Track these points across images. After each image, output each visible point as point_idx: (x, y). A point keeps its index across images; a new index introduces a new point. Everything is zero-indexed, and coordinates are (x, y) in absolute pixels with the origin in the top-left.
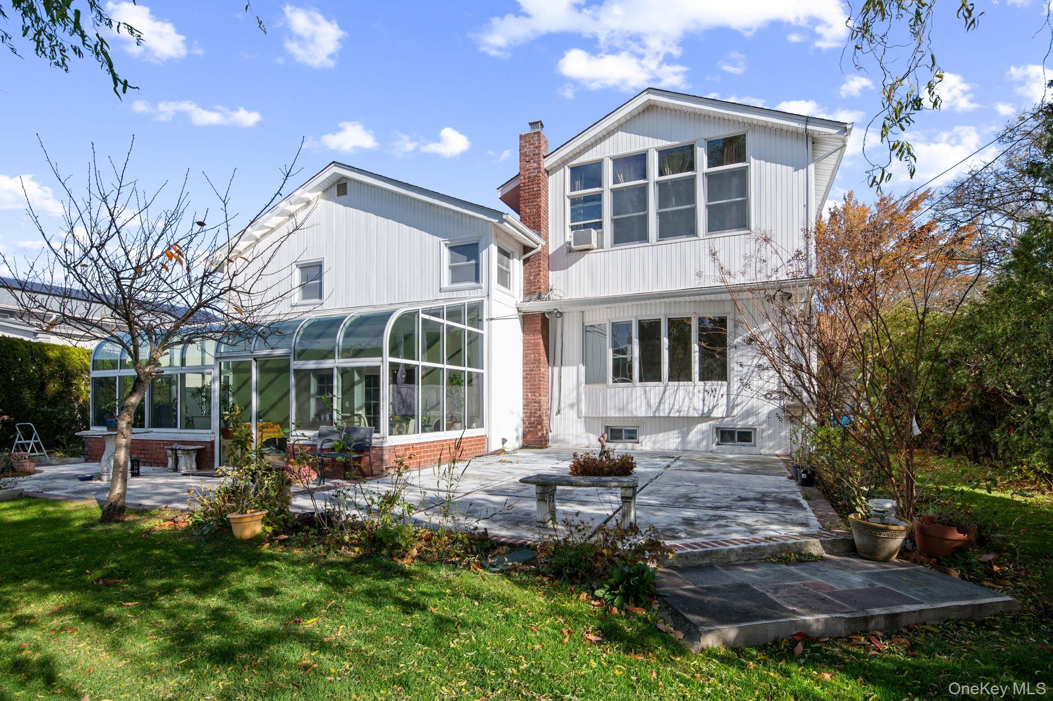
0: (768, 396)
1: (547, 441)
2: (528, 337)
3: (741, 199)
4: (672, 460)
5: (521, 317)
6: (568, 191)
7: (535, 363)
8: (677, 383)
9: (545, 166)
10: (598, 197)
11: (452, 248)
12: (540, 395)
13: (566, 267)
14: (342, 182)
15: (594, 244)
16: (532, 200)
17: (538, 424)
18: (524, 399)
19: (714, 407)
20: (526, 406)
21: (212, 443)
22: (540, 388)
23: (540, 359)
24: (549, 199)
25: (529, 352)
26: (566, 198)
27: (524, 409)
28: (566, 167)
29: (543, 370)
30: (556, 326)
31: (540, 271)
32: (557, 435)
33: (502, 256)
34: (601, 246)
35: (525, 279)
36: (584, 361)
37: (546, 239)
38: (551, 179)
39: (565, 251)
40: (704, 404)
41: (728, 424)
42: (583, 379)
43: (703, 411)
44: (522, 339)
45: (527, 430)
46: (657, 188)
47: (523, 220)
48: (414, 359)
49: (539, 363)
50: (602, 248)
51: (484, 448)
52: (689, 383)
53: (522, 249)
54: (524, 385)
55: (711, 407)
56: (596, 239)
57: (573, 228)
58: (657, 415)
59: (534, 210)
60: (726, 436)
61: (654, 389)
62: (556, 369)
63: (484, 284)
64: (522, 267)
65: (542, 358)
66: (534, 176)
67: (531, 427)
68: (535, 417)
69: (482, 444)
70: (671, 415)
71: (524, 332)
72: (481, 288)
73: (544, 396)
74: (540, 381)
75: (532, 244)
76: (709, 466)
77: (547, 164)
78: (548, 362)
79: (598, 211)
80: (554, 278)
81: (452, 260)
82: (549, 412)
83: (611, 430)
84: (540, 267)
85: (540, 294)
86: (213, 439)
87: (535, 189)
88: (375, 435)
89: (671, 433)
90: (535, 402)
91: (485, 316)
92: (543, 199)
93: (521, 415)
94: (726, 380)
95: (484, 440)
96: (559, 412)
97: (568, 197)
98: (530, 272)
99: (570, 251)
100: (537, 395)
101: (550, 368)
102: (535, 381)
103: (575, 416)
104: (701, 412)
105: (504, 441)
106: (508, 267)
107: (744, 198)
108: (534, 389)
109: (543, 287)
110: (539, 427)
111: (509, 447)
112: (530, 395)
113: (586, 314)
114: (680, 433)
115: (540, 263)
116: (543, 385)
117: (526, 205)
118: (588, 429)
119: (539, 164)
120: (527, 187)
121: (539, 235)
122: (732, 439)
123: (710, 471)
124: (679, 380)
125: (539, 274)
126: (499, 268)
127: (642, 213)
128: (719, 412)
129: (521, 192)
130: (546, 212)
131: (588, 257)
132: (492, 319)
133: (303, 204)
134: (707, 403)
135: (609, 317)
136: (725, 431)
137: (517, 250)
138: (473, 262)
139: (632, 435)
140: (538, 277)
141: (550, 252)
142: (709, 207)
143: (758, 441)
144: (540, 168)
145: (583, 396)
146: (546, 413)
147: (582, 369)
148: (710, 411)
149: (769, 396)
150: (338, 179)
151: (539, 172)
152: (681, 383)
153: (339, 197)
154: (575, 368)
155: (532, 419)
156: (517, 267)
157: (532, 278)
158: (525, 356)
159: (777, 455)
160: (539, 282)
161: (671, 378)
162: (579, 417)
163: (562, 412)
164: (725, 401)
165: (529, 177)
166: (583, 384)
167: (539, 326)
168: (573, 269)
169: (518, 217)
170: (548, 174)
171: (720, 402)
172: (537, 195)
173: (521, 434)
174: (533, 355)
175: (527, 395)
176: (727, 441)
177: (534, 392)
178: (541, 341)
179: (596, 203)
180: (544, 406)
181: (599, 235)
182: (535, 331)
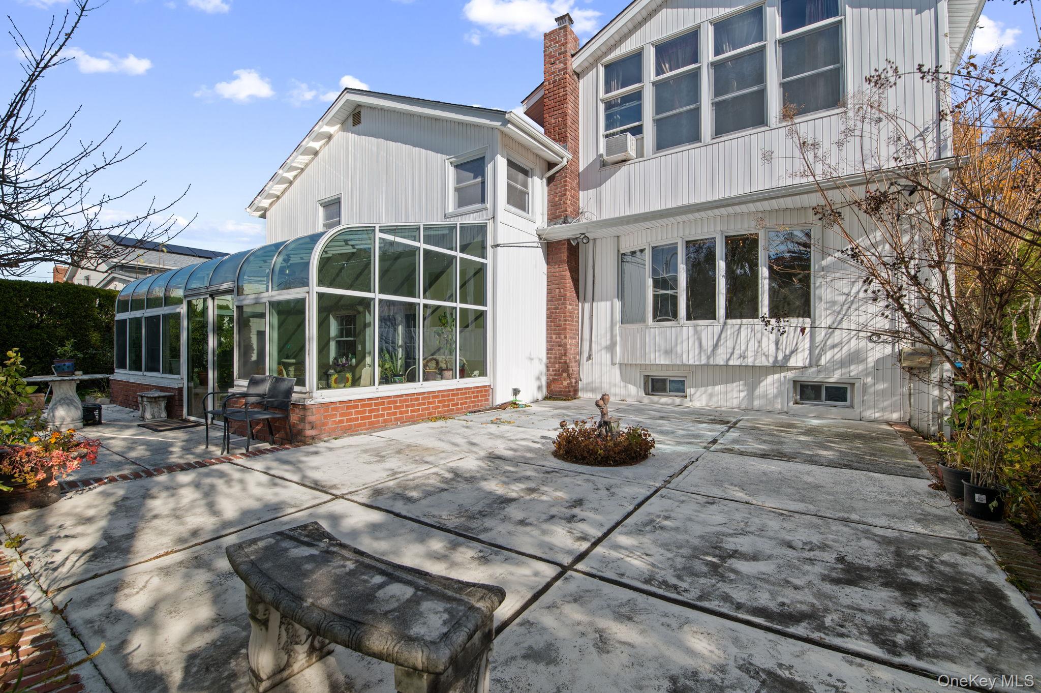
0: (875, 336)
1: (576, 391)
2: (553, 270)
3: (832, 67)
4: (725, 427)
5: (545, 246)
6: (602, 94)
7: (560, 300)
8: (738, 321)
9: (574, 67)
10: (638, 96)
11: (457, 167)
12: (565, 338)
13: (599, 184)
14: (356, 111)
15: (632, 151)
16: (557, 108)
17: (563, 371)
18: (548, 342)
19: (792, 352)
20: (549, 350)
21: (180, 390)
22: (565, 329)
23: (566, 295)
24: (580, 107)
25: (553, 286)
26: (599, 102)
27: (547, 353)
28: (599, 65)
29: (569, 307)
30: (586, 256)
31: (566, 190)
32: (588, 384)
33: (514, 171)
34: (640, 153)
35: (549, 202)
36: (621, 295)
37: (575, 153)
38: (582, 84)
39: (598, 165)
40: (777, 349)
41: (812, 376)
42: (618, 316)
43: (776, 357)
44: (545, 270)
45: (551, 378)
46: (712, 71)
47: (547, 133)
48: (369, 291)
49: (565, 299)
50: (642, 156)
51: (487, 400)
52: (756, 320)
53: (545, 166)
54: (548, 326)
55: (787, 353)
56: (634, 147)
57: (607, 136)
58: (712, 362)
59: (560, 119)
60: (809, 392)
61: (708, 329)
62: (587, 306)
63: (489, 205)
64: (546, 189)
65: (568, 294)
66: (560, 80)
67: (555, 375)
68: (560, 363)
69: (485, 396)
70: (731, 363)
71: (548, 263)
72: (486, 209)
73: (571, 338)
74: (566, 320)
75: (556, 159)
76: (781, 443)
77: (575, 63)
78: (578, 299)
79: (637, 113)
80: (585, 198)
81: (459, 180)
82: (578, 357)
83: (653, 380)
84: (566, 185)
85: (566, 217)
86: (181, 385)
87: (561, 94)
88: (297, 388)
89: (730, 386)
90: (559, 346)
91: (490, 242)
92: (570, 105)
93: (545, 360)
94: (809, 317)
95: (486, 391)
96: (589, 358)
97: (602, 101)
98: (555, 193)
99: (604, 164)
100: (563, 337)
101: (580, 304)
102: (560, 320)
103: (609, 362)
104: (771, 360)
105: (516, 392)
106: (525, 185)
107: (836, 66)
108: (559, 330)
109: (570, 210)
110: (565, 375)
111: (522, 399)
112: (554, 337)
113: (622, 239)
114: (746, 385)
115: (566, 181)
116: (570, 325)
117: (551, 114)
118: (625, 379)
119: (566, 64)
120: (552, 94)
121: (566, 148)
122: (818, 398)
123: (781, 456)
124: (741, 317)
125: (565, 194)
126: (509, 185)
127: (693, 106)
128: (798, 360)
129: (545, 100)
130: (576, 122)
131: (625, 169)
132: (498, 246)
133: (325, 140)
134: (782, 346)
135: (649, 240)
136: (808, 386)
137: (538, 167)
138: (479, 179)
139: (679, 387)
140: (564, 198)
141: (581, 169)
142: (784, 86)
143: (857, 400)
144: (566, 68)
145: (618, 339)
146: (575, 358)
147: (618, 304)
148: (787, 358)
149: (875, 338)
150: (353, 108)
151: (566, 73)
152: (744, 321)
153: (355, 127)
154: (608, 303)
155: (557, 366)
156: (538, 189)
157: (557, 199)
158: (549, 292)
159: (889, 423)
160: (565, 203)
161: (730, 315)
162: (613, 364)
163: (593, 357)
164: (807, 345)
165: (554, 82)
166: (618, 325)
167: (564, 256)
168: (607, 185)
169: (542, 130)
170: (578, 78)
171: (800, 346)
172: (563, 101)
173: (544, 383)
174: (557, 291)
175: (551, 338)
176: (809, 399)
177: (559, 334)
178: (568, 274)
179: (635, 103)
180: (571, 351)
181: (639, 141)
182: (560, 261)
